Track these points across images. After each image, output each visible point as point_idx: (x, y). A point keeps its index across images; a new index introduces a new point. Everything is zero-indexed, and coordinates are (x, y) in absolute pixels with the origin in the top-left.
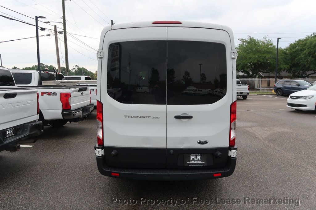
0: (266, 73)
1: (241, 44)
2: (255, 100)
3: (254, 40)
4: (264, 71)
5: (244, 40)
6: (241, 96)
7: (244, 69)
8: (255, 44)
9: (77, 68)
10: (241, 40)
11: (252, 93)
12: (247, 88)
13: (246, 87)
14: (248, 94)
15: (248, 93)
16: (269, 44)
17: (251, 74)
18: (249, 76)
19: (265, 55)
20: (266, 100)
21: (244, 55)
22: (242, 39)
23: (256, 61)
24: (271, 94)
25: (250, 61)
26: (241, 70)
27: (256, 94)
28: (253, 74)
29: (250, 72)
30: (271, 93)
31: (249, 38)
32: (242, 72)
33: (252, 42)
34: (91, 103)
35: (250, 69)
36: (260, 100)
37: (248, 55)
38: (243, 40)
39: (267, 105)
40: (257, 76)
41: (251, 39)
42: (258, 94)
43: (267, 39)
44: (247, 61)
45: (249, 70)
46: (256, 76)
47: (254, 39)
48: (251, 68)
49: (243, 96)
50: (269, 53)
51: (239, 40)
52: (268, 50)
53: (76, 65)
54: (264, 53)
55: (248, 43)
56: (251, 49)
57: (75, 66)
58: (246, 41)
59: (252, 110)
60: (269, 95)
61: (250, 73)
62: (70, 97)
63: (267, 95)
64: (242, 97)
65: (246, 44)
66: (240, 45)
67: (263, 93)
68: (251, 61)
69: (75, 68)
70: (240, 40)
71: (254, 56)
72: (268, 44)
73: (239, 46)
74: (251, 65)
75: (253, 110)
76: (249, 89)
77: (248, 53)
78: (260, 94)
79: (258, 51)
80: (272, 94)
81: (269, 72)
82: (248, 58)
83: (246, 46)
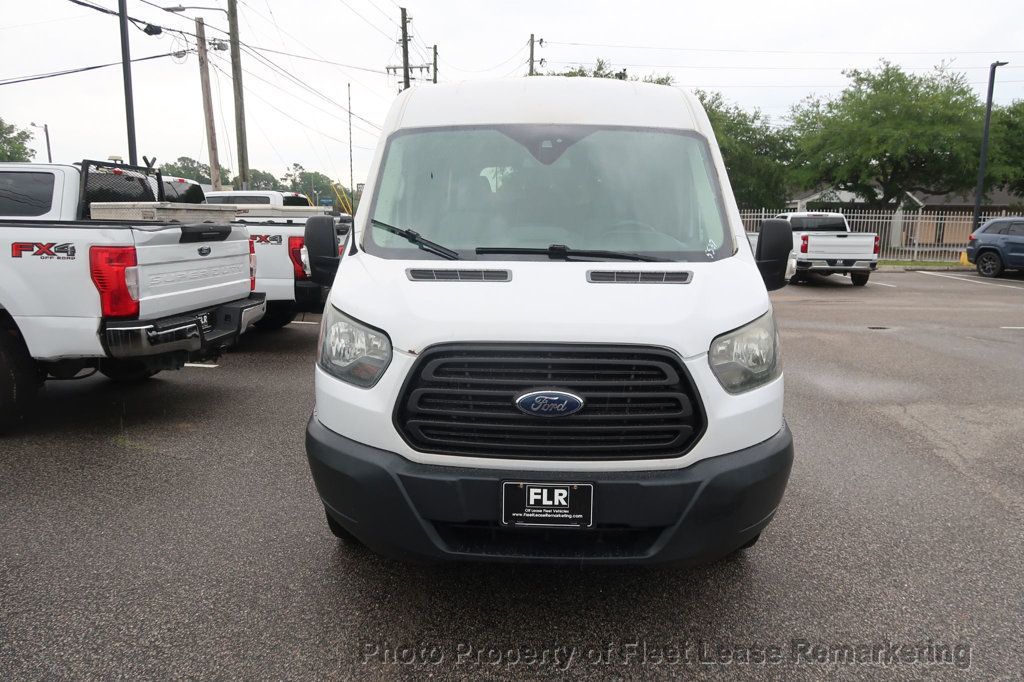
0: (937, 193)
1: (852, 89)
2: (899, 290)
3: (900, 77)
4: (928, 186)
5: (862, 76)
6: (845, 272)
7: (858, 177)
8: (903, 89)
9: (297, 173)
10: (854, 75)
11: (885, 263)
12: (869, 246)
13: (868, 240)
14: (873, 265)
15: (875, 264)
16: (956, 89)
17: (880, 197)
18: (873, 205)
19: (937, 128)
20: (942, 291)
21: (859, 129)
22: (856, 73)
23: (901, 151)
24: (955, 267)
25: (881, 150)
26: (845, 185)
27: (901, 268)
28: (888, 196)
29: (877, 191)
30: (956, 264)
31: (884, 67)
32: (849, 189)
33: (892, 83)
34: (256, 290)
35: (878, 180)
36: (917, 290)
37: (875, 128)
38: (859, 74)
39: (947, 309)
40: (902, 204)
41: (888, 70)
42: (908, 267)
43: (948, 73)
44: (869, 149)
45: (877, 183)
46: (898, 204)
47: (901, 71)
48: (882, 178)
49: (854, 273)
50: (951, 120)
51: (843, 73)
52: (950, 113)
53: (296, 165)
54: (932, 123)
55: (877, 85)
56: (885, 108)
57: (292, 167)
58: (870, 80)
59: (893, 329)
60: (947, 271)
61: (876, 195)
62: (136, 264)
63: (939, 271)
64: (849, 276)
65: (869, 91)
66: (845, 92)
67: (926, 264)
68: (886, 151)
69: (292, 172)
70: (849, 76)
71: (897, 134)
72: (949, 92)
73: (843, 99)
74: (882, 165)
75: (896, 329)
76: (876, 250)
77: (876, 122)
78: (914, 267)
79: (912, 115)
80: (961, 267)
81: (947, 192)
82: (875, 139)
83: (869, 96)
